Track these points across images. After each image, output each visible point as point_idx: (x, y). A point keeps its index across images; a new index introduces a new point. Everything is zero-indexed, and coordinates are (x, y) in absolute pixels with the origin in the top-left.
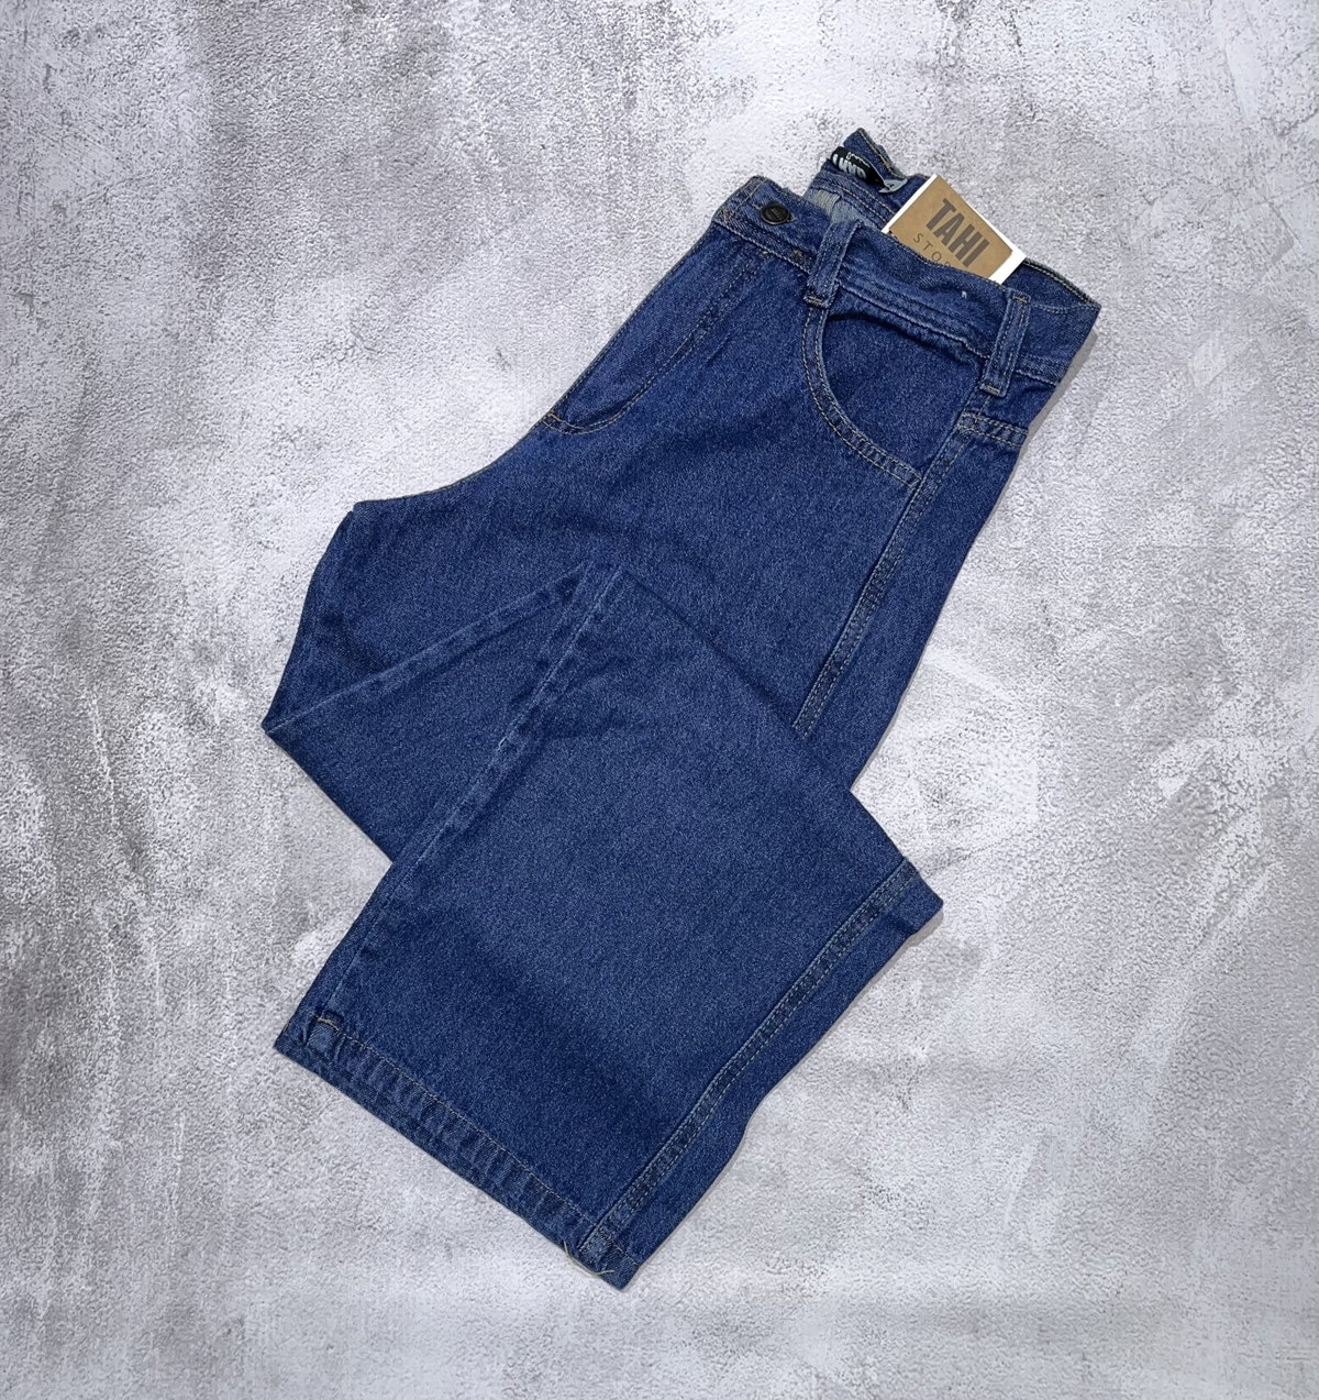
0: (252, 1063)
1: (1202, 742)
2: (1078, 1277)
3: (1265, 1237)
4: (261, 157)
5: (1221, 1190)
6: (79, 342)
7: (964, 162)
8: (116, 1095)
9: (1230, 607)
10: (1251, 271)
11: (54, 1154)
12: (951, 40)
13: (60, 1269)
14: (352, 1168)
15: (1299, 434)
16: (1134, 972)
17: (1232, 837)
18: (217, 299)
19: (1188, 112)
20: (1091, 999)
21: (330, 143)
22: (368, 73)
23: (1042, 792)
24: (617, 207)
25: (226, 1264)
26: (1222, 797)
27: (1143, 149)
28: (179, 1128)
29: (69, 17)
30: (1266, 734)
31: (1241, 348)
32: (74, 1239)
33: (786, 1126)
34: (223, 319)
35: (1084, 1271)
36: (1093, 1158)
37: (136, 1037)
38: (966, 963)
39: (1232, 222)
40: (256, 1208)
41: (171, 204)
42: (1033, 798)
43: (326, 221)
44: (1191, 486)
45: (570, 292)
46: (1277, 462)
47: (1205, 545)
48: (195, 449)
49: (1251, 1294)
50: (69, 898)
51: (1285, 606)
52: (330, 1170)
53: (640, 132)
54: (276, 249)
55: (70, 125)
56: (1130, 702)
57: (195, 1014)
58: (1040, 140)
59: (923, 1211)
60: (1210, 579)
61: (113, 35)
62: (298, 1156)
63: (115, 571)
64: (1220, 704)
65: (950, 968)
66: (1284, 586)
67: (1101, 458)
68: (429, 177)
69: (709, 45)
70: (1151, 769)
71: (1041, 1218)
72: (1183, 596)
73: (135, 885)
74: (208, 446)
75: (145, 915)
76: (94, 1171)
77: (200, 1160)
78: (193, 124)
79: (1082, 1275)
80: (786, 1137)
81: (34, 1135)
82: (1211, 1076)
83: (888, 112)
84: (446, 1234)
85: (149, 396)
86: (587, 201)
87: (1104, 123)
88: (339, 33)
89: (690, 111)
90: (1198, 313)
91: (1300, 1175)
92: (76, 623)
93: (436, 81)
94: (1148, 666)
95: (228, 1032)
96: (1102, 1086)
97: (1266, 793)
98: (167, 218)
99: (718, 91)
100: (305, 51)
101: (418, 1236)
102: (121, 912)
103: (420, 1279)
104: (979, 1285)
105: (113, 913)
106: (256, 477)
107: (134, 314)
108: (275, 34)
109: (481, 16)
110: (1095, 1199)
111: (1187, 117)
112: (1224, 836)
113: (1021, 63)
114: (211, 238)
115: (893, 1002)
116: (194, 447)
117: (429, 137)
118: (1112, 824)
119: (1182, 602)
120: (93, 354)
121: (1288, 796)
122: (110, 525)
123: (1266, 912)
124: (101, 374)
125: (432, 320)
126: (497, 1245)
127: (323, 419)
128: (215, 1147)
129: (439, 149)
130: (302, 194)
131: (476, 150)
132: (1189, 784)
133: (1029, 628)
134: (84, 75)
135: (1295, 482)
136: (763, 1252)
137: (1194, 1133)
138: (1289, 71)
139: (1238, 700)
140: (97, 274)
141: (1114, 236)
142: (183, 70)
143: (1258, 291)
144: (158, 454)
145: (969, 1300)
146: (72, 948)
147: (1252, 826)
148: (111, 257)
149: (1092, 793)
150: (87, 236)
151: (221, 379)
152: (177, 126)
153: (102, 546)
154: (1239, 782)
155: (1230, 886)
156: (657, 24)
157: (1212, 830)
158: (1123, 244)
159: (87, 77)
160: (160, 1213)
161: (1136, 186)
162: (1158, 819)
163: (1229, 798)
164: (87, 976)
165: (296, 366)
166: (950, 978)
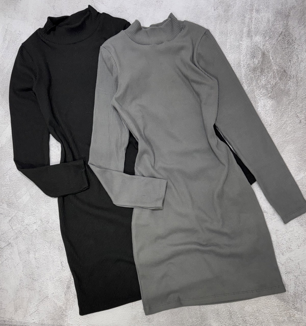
13: (251, 18)
32: (248, 24)
81: (257, 44)
87: (45, 245)
161: (39, 233)
164: (248, 75)
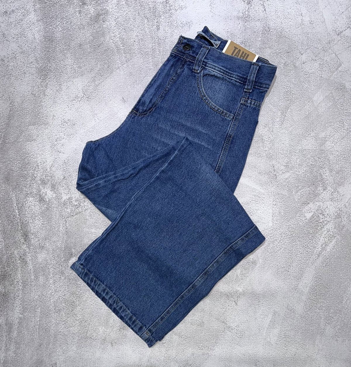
0: (58, 293)
1: (317, 203)
2: (284, 350)
3: (335, 339)
4: (57, 45)
5: (323, 326)
6: (8, 97)
7: (250, 44)
8: (21, 302)
9: (325, 166)
10: (330, 73)
11: (5, 319)
12: (246, 10)
14: (85, 322)
15: (343, 118)
16: (299, 267)
17: (325, 229)
18: (46, 84)
19: (312, 28)
20: (287, 274)
21: (76, 41)
22: (86, 22)
23: (273, 217)
24: (155, 57)
25: (51, 348)
26: (323, 218)
27: (300, 39)
28: (38, 311)
29: (5, 7)
30: (335, 201)
31: (327, 94)
33: (204, 310)
34: (47, 90)
35: (286, 349)
36: (288, 318)
37: (26, 287)
38: (253, 265)
39: (324, 59)
40: (59, 333)
41: (33, 58)
42: (271, 219)
43: (75, 62)
44: (314, 132)
45: (142, 81)
46: (337, 125)
47: (318, 149)
48: (40, 126)
49: (331, 355)
50: (8, 249)
51: (340, 165)
52: (79, 322)
53: (161, 37)
54: (62, 71)
55: (5, 37)
56: (297, 192)
57: (42, 280)
58: (271, 37)
59: (241, 333)
60: (319, 158)
61: (17, 12)
62: (71, 319)
63: (19, 159)
64: (322, 193)
65: (248, 266)
66: (339, 160)
67: (289, 125)
68: (103, 50)
69: (180, 12)
70: (303, 211)
71: (274, 334)
72: (312, 163)
73: (26, 245)
74: (44, 125)
75: (28, 253)
76: (15, 323)
77: (44, 320)
78: (39, 36)
79: (285, 350)
80: (204, 313)
82: (320, 295)
83: (229, 30)
84: (111, 339)
85: (27, 111)
86: (147, 56)
88: (78, 11)
89: (175, 31)
90: (315, 84)
91: (345, 322)
92: (9, 174)
93: (105, 24)
94: (302, 182)
95: (51, 285)
96: (290, 298)
97: (335, 217)
98: (32, 62)
99: (182, 25)
100: (69, 16)
101: (104, 340)
102: (22, 252)
103: (104, 352)
104: (257, 353)
105: (20, 253)
106: (57, 133)
107: (23, 89)
108: (61, 11)
109: (117, 5)
110: (289, 329)
111: (312, 30)
112: (323, 229)
113: (266, 16)
114: (44, 68)
115: (233, 275)
116: (40, 125)
117: (103, 39)
118: (292, 226)
119: (311, 165)
120: (12, 100)
121: (341, 218)
122: (17, 147)
123: (335, 250)
124: (14, 105)
125: (104, 89)
126: (125, 342)
127: (75, 117)
128: (48, 316)
129: (106, 42)
130: (69, 55)
131: (116, 42)
132: (314, 215)
133: (269, 172)
134: (9, 23)
135: (342, 131)
136: (198, 344)
137: (316, 310)
138: (340, 17)
139: (327, 192)
140: (13, 78)
141: (292, 63)
142: (36, 22)
143: (332, 78)
144: (30, 127)
145: (254, 357)
146: (9, 263)
147: (331, 226)
148: (17, 73)
149: (287, 217)
150: (10, 68)
151: (47, 106)
152: (34, 37)
153: (15, 153)
154: (327, 214)
155: (325, 243)
156: (165, 7)
157: (320, 227)
158: (294, 66)
159: (10, 24)
160: (33, 334)
162: (305, 225)
163: (325, 218)
165: (68, 103)
166: (248, 269)
